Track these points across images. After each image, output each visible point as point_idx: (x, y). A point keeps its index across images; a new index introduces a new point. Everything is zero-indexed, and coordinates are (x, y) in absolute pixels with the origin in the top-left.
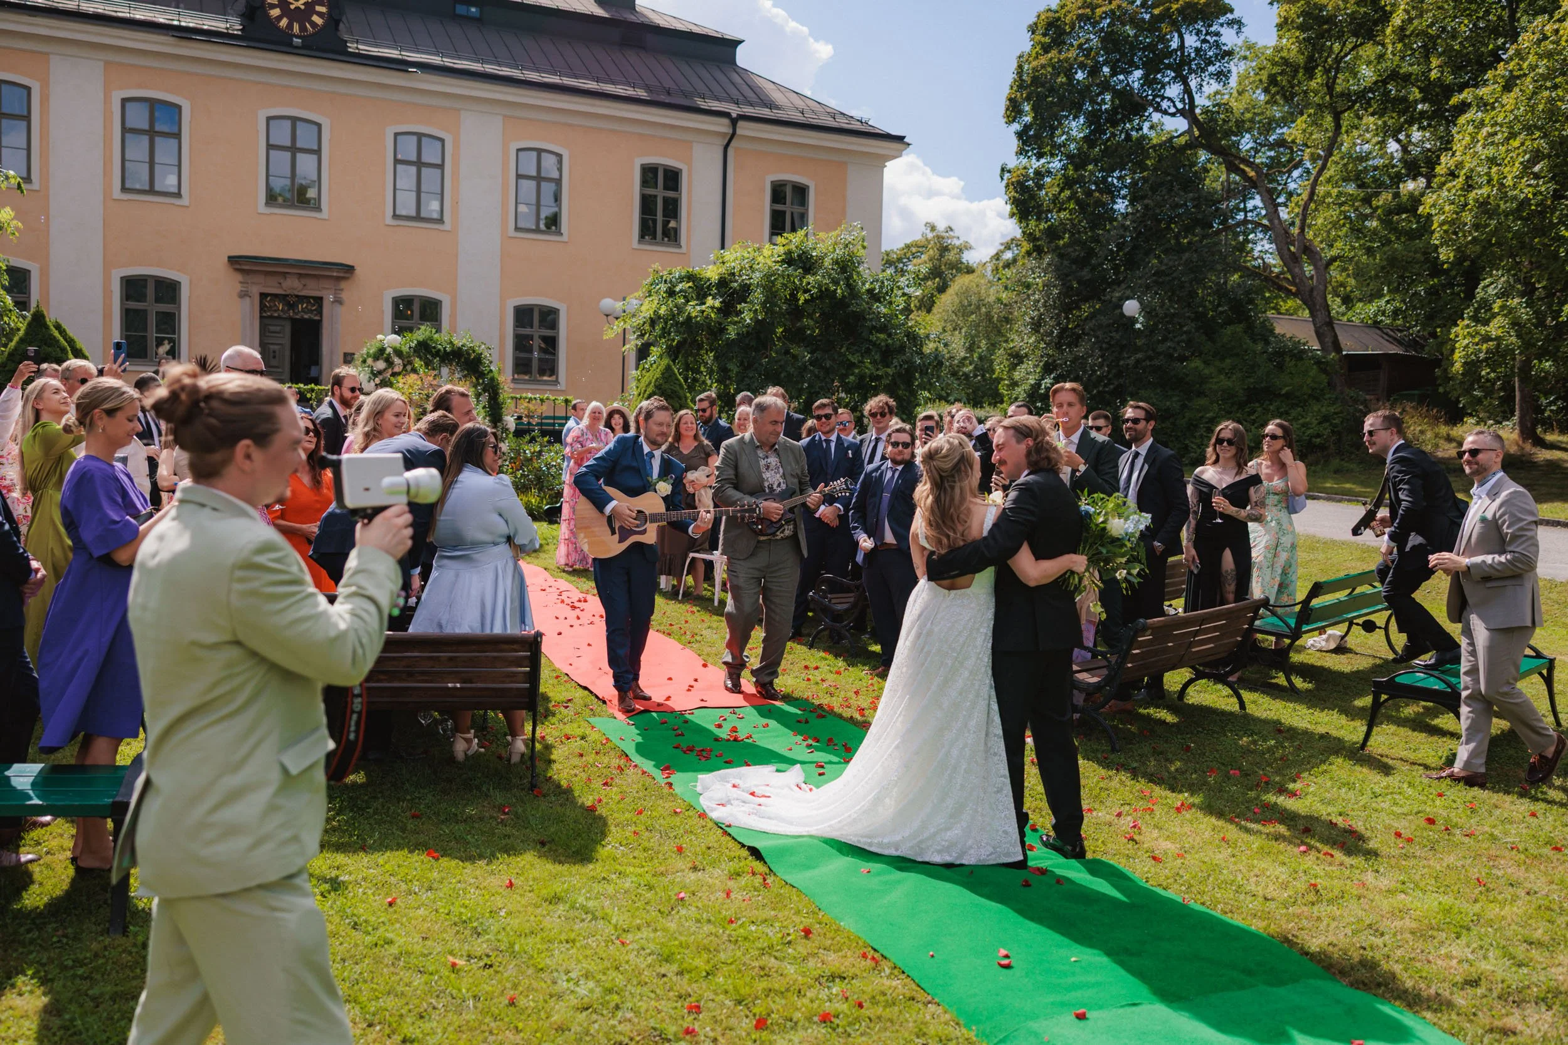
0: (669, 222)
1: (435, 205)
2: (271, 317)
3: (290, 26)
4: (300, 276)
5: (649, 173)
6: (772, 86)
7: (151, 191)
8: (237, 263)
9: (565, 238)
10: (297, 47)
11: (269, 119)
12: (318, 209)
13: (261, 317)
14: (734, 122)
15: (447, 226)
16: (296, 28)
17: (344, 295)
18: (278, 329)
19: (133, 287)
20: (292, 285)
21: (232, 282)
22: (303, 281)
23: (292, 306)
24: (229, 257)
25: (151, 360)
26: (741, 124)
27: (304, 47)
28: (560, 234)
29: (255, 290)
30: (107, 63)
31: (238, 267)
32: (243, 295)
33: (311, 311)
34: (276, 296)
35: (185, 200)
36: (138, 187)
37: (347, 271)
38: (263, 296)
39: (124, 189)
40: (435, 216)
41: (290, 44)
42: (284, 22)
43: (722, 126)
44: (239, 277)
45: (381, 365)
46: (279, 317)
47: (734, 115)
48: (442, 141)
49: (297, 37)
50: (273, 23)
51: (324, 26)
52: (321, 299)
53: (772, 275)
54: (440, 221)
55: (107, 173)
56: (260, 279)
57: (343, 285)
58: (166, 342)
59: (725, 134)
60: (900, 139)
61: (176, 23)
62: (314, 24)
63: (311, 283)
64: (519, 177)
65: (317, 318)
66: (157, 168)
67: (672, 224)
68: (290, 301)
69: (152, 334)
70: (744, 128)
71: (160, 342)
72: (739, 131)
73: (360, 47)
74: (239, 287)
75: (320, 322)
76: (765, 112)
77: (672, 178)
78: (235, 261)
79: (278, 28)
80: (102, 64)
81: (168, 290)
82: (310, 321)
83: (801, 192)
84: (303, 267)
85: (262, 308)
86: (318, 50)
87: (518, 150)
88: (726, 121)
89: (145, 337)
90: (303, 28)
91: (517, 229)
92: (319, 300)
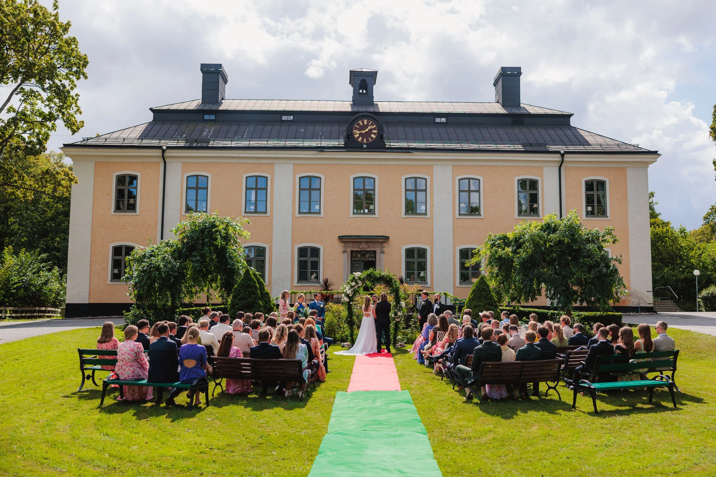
0: (533, 205)
1: (423, 207)
2: (356, 260)
3: (362, 140)
4: (367, 242)
5: (523, 183)
6: (588, 134)
7: (310, 212)
8: (342, 239)
9: (482, 217)
10: (365, 149)
11: (354, 179)
12: (374, 214)
13: (351, 261)
14: (562, 155)
15: (429, 216)
16: (365, 141)
17: (385, 250)
18: (358, 265)
19: (302, 251)
20: (364, 247)
21: (339, 247)
22: (368, 244)
23: (363, 255)
24: (339, 237)
25: (309, 281)
26: (566, 156)
27: (367, 148)
28: (480, 215)
29: (349, 250)
30: (294, 164)
31: (342, 240)
32: (344, 252)
33: (371, 257)
34: (357, 251)
35: (322, 215)
36: (305, 211)
37: (386, 239)
38: (352, 252)
39: (300, 213)
40: (424, 212)
41: (362, 148)
42: (360, 139)
43: (557, 158)
44: (343, 244)
45: (353, 284)
46: (359, 260)
47: (562, 152)
48: (426, 179)
49: (365, 144)
50: (356, 140)
51: (376, 138)
52: (375, 251)
53: (532, 236)
54: (426, 214)
55: (294, 207)
56: (351, 245)
57: (384, 245)
58: (315, 273)
59: (559, 161)
60: (655, 153)
61: (319, 145)
62: (372, 138)
63: (371, 245)
64: (460, 191)
65: (374, 260)
66: (312, 203)
67: (535, 206)
68: (363, 253)
69: (309, 270)
70: (567, 158)
71: (312, 273)
72: (565, 159)
73: (391, 144)
74: (342, 249)
75: (375, 261)
76: (581, 148)
77: (534, 184)
78: (340, 238)
79: (358, 142)
80: (293, 164)
81: (315, 252)
82: (371, 261)
83: (601, 184)
84: (367, 239)
85: (352, 257)
86: (373, 148)
87: (460, 180)
88: (559, 155)
89: (307, 272)
90: (368, 140)
91: (460, 214)
92: (375, 252)
